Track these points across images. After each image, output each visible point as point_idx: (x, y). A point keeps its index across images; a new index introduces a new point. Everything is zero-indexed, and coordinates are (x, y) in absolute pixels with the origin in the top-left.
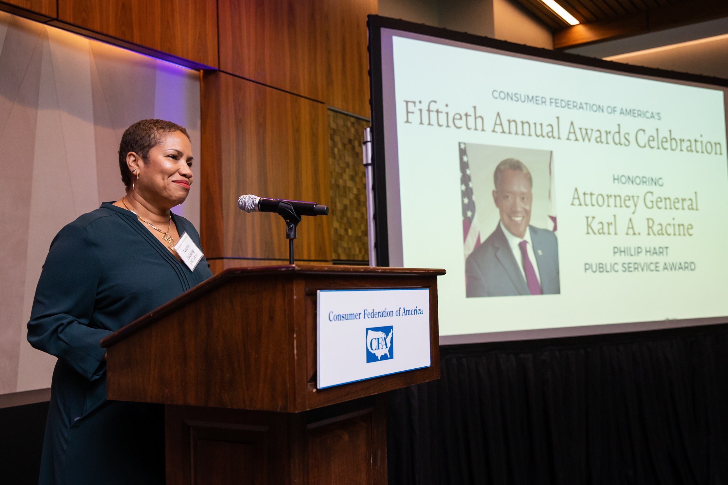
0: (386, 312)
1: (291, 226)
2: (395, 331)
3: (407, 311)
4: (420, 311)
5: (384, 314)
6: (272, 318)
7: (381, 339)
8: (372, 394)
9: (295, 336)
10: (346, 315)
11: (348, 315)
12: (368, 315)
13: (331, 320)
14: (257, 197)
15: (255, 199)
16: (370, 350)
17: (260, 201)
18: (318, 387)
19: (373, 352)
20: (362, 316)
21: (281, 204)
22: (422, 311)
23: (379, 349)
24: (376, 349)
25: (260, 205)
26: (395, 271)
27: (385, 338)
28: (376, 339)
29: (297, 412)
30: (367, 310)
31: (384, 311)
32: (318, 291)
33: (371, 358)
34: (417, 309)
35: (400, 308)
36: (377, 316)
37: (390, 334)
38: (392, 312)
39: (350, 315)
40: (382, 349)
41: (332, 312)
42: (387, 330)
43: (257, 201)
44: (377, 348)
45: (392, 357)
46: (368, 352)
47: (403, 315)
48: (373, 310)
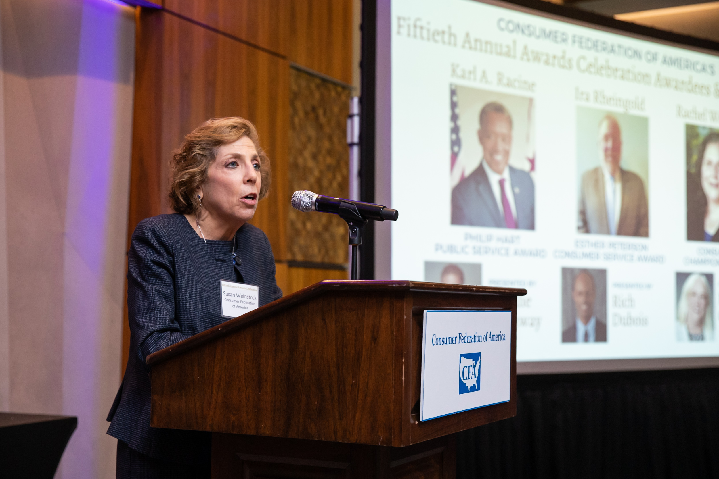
0: (476, 336)
1: (355, 230)
2: (482, 358)
3: (492, 336)
4: (503, 337)
5: (475, 339)
6: (375, 339)
7: (471, 367)
8: (461, 430)
9: (404, 361)
10: (445, 338)
11: (446, 338)
12: (462, 340)
13: (434, 344)
14: (314, 193)
15: (313, 196)
16: (462, 380)
17: (317, 200)
18: (421, 420)
19: (464, 382)
20: (457, 340)
21: (342, 204)
22: (505, 337)
23: (469, 378)
24: (466, 379)
25: (317, 204)
26: (487, 290)
27: (474, 366)
28: (467, 367)
29: (402, 446)
30: (461, 334)
31: (474, 336)
32: (425, 311)
33: (463, 389)
34: (501, 334)
35: (487, 332)
36: (469, 340)
37: (478, 362)
38: (481, 337)
39: (448, 338)
40: (472, 378)
41: (435, 335)
42: (475, 357)
43: (314, 199)
44: (468, 378)
45: (479, 389)
46: (461, 382)
47: (489, 341)
48: (466, 334)
